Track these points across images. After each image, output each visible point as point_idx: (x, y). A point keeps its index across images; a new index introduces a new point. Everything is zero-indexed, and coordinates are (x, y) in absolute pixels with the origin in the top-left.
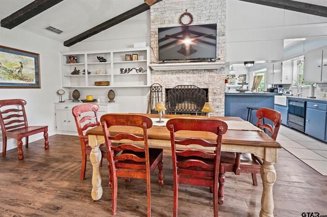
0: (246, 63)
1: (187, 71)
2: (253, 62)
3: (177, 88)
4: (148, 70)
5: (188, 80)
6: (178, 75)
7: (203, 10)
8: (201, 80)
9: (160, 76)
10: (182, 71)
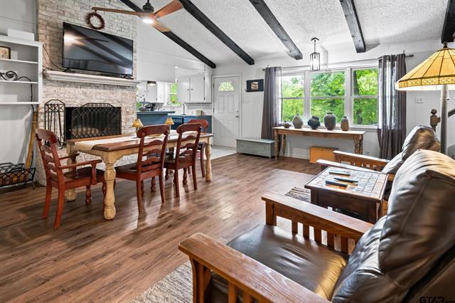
0: (149, 82)
1: (97, 86)
2: (155, 83)
3: (86, 106)
4: (40, 79)
5: (98, 97)
6: (84, 90)
7: (115, 18)
8: (113, 97)
9: (55, 88)
10: (90, 85)
